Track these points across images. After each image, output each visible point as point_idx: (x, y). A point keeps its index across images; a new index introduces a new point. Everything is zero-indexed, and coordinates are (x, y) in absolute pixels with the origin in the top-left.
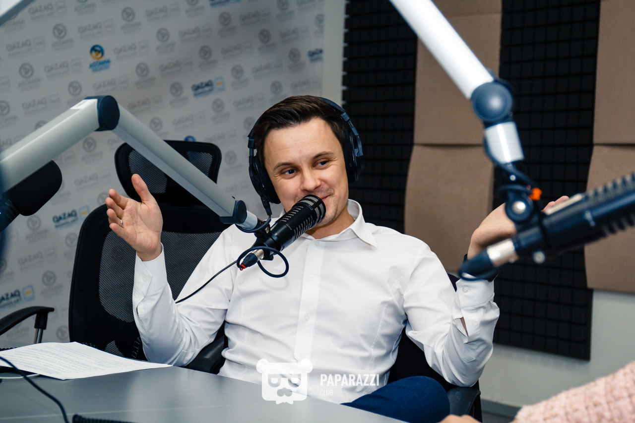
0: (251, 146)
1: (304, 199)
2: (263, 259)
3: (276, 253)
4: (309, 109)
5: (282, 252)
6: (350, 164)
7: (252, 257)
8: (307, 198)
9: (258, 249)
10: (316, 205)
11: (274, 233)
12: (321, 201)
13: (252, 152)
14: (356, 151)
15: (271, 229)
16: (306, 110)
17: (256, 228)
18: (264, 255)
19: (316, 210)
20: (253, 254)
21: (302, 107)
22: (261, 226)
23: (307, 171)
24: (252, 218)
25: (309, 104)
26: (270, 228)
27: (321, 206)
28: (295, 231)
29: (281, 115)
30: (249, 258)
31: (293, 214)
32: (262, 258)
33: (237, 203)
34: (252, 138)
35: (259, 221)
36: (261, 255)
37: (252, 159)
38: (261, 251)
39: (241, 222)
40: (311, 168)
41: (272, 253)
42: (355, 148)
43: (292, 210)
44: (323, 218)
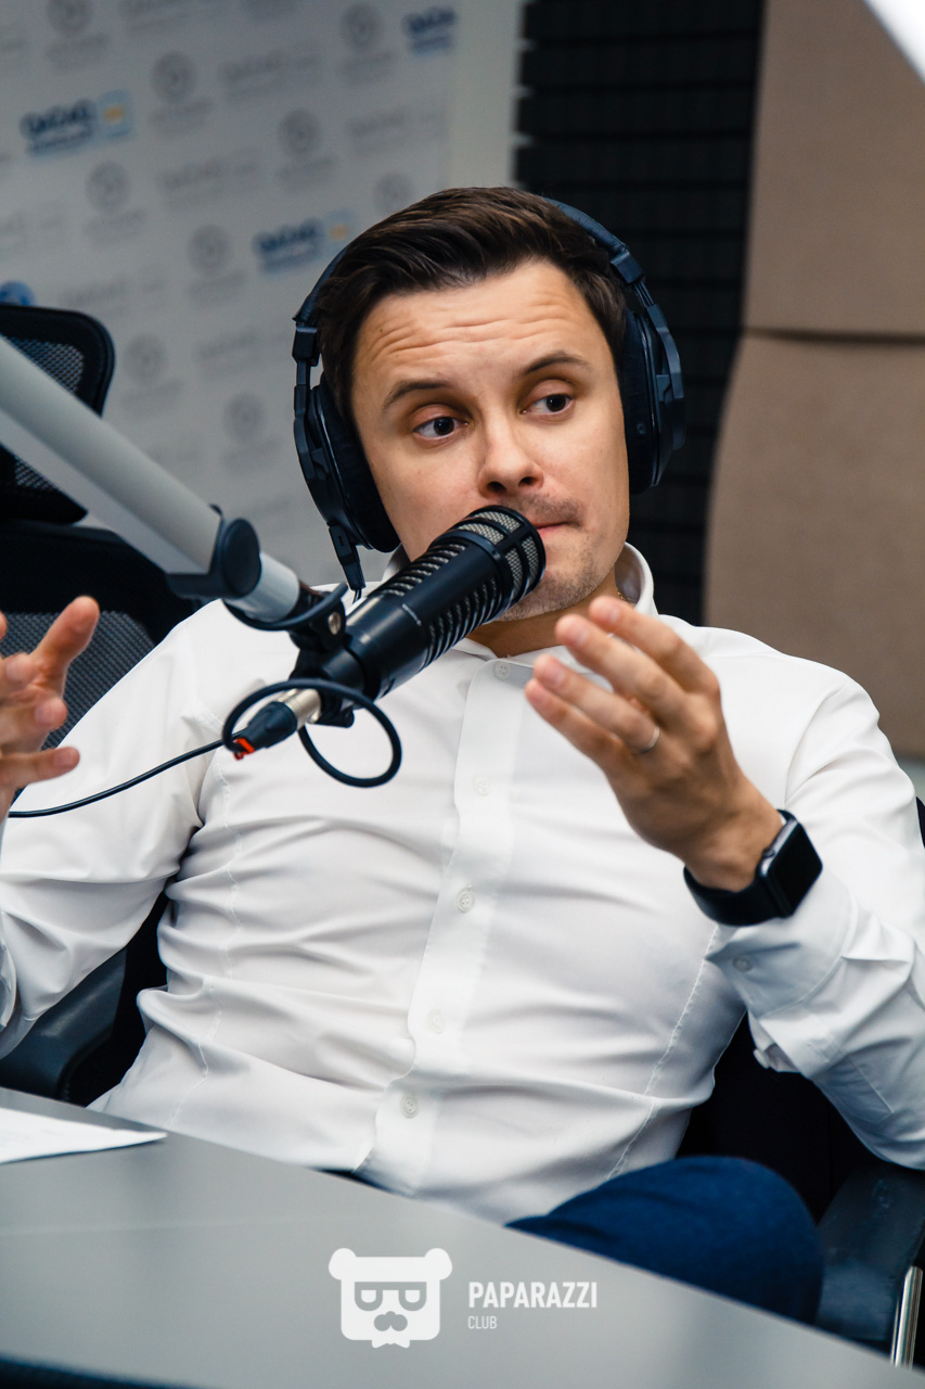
0: (304, 353)
1: (472, 518)
2: (319, 722)
3: (361, 704)
4: (511, 229)
5: (380, 703)
6: (639, 426)
7: (279, 716)
8: (482, 515)
9: (301, 688)
10: (511, 542)
11: (360, 634)
12: (529, 531)
13: (303, 375)
14: (661, 382)
15: (350, 622)
16: (506, 231)
17: (294, 613)
18: (323, 710)
19: (512, 558)
20: (282, 705)
21: (491, 219)
22: (312, 606)
23: (499, 422)
24: (280, 576)
25: (514, 213)
26: (344, 618)
27: (528, 545)
28: (432, 628)
29: (419, 247)
30: (267, 719)
31: (428, 570)
32: (315, 717)
33: (224, 529)
34: (308, 324)
35: (304, 591)
36: (307, 709)
37: (304, 396)
38: (308, 695)
39: (239, 595)
40: (511, 414)
41: (347, 704)
42: (659, 372)
43: (425, 558)
44: (532, 587)
